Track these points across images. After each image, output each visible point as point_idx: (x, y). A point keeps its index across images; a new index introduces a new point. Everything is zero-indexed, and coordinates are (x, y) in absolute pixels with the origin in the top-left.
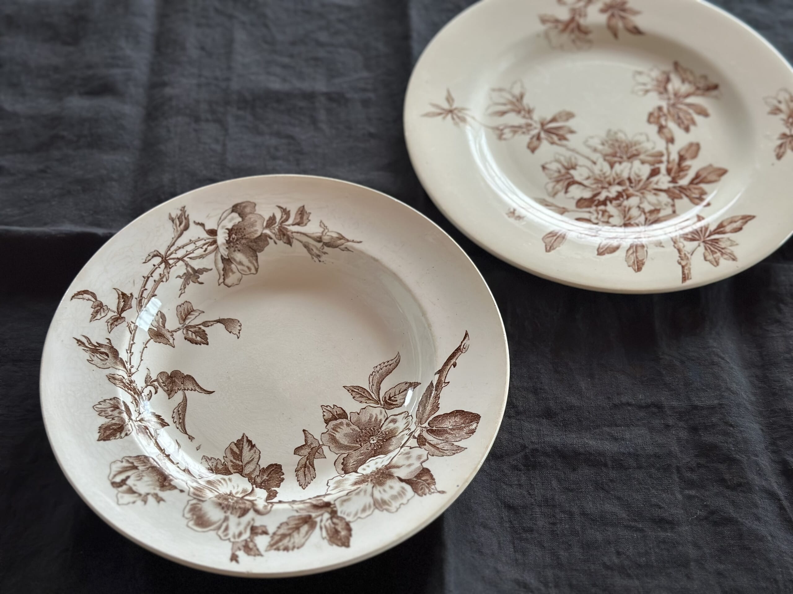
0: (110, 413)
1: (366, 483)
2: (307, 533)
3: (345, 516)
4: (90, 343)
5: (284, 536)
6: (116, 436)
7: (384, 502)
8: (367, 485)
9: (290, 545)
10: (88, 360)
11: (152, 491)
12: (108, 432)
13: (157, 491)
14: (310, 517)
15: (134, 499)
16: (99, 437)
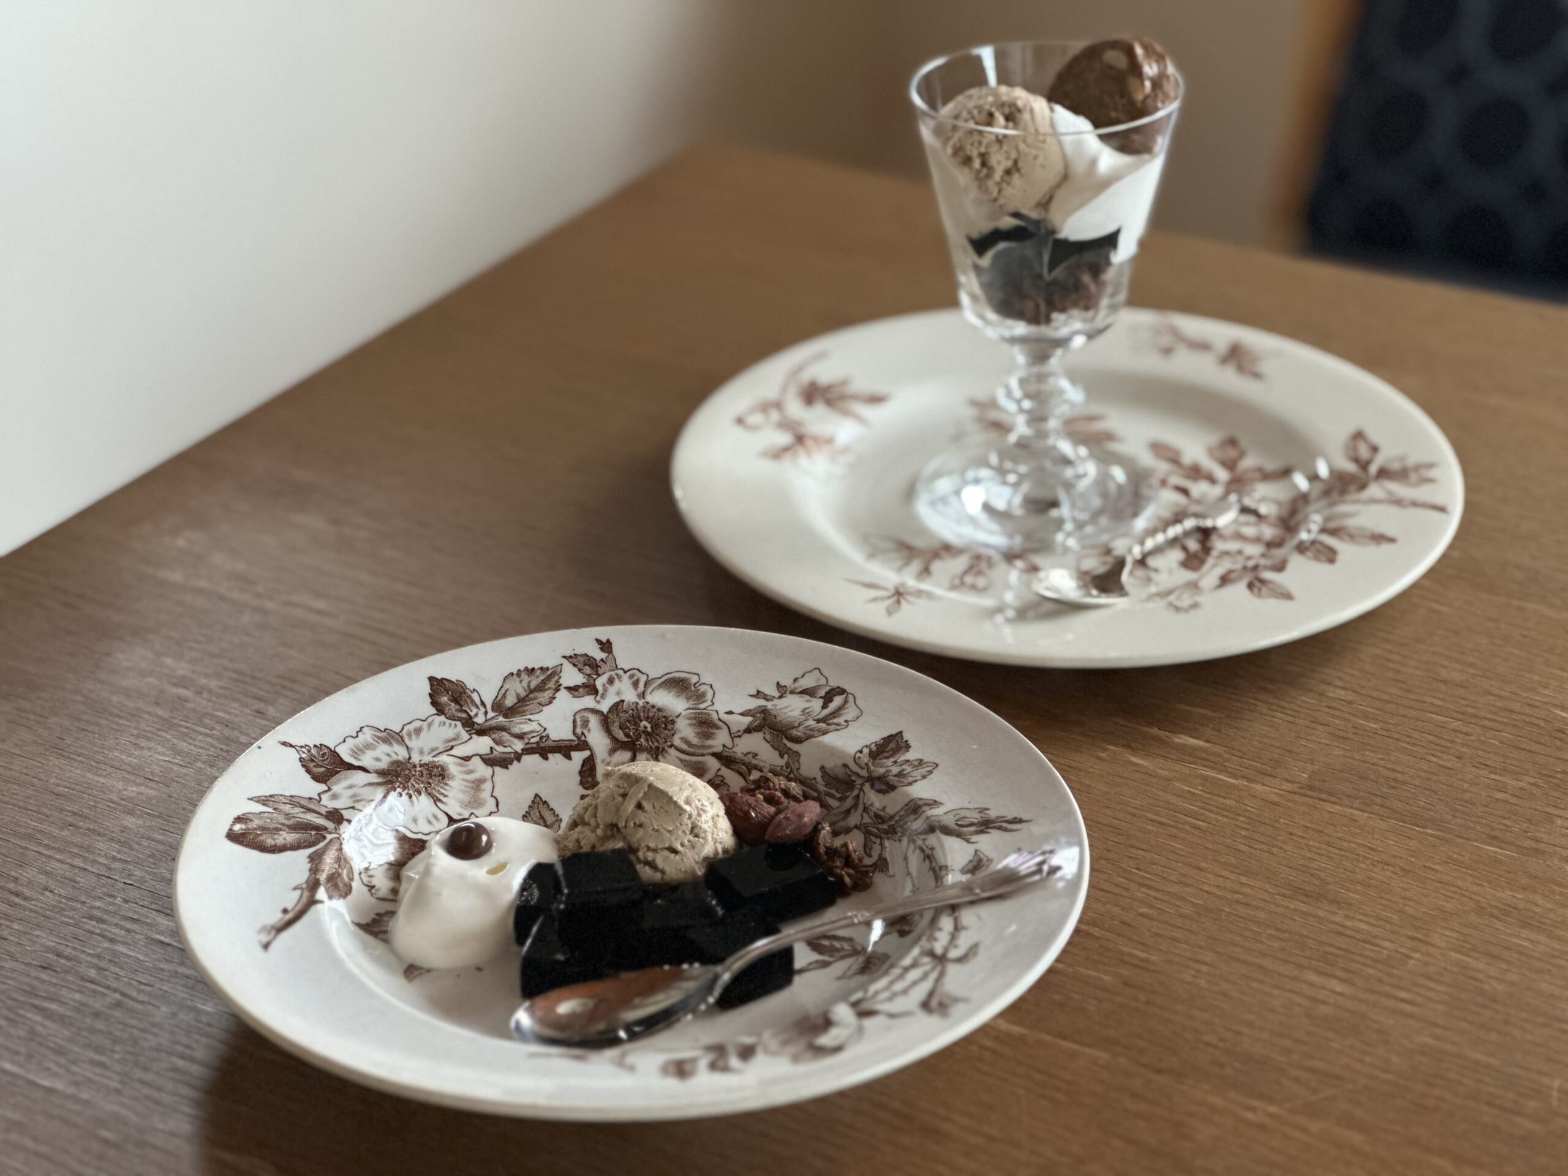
0: (904, 767)
1: (422, 762)
2: (504, 695)
3: (448, 722)
4: (1000, 828)
5: (541, 688)
6: (876, 745)
7: (385, 741)
8: (420, 761)
9: (524, 676)
10: (988, 809)
11: (776, 701)
12: (892, 745)
13: (769, 705)
14: (506, 716)
15: (797, 684)
16: (902, 736)
